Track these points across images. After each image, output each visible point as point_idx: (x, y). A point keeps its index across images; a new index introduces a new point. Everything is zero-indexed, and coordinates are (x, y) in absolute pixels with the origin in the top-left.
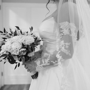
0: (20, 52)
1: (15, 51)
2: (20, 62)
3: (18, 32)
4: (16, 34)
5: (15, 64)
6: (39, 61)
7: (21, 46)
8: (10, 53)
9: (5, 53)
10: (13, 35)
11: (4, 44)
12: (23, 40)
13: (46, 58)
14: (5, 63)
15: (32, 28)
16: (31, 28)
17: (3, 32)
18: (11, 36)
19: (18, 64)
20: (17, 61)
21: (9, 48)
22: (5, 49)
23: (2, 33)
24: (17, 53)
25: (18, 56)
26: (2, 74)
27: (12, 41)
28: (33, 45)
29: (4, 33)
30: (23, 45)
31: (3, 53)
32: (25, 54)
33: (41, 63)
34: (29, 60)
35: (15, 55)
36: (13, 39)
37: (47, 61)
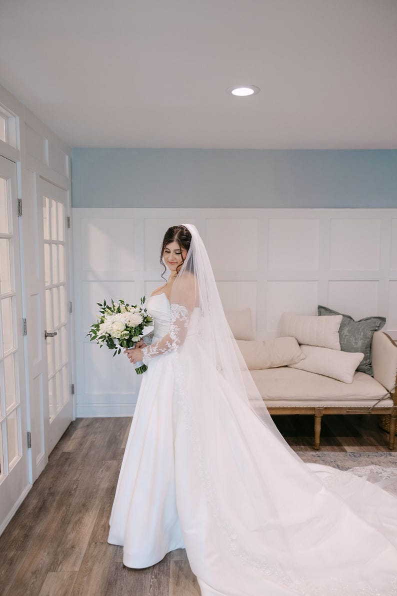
0: (121, 335)
1: (116, 333)
2: (122, 348)
3: (122, 308)
4: (119, 311)
5: (115, 350)
6: (147, 349)
7: (124, 327)
8: (110, 335)
9: (104, 334)
10: (115, 311)
11: (102, 322)
12: (128, 320)
13: (154, 346)
14: (101, 346)
15: (144, 298)
16: (142, 299)
17: (103, 304)
18: (113, 313)
19: (118, 350)
20: (118, 346)
21: (110, 328)
22: (104, 329)
23: (101, 305)
24: (119, 336)
25: (119, 339)
26: (73, 390)
27: (113, 320)
28: (141, 327)
29: (103, 307)
30: (127, 327)
31: (102, 334)
32: (127, 337)
33: (149, 351)
34: (134, 347)
35: (115, 338)
36: (115, 318)
37: (155, 348)
